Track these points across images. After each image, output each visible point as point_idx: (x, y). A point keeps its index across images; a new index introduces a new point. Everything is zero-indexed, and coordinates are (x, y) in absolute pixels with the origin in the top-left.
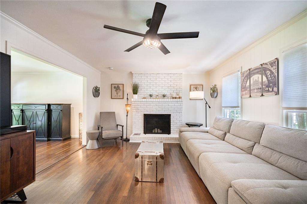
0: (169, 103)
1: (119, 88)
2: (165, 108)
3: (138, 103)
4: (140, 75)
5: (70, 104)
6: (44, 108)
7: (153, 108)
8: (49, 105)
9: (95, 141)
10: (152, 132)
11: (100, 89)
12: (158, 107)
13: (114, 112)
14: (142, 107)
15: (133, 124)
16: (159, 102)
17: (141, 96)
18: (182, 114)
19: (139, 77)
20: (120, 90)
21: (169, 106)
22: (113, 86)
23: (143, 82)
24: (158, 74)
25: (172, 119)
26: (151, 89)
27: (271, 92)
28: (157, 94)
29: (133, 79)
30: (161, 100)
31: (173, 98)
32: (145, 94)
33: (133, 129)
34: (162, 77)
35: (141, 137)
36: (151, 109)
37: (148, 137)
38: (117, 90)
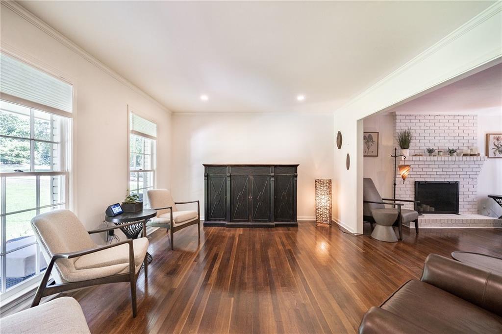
1: (372, 138)
2: (451, 171)
4: (407, 117)
7: (432, 171)
12: (441, 170)
14: (414, 170)
16: (445, 161)
18: (476, 181)
19: (406, 121)
20: (373, 142)
24: (437, 116)
25: (461, 189)
26: (426, 141)
28: (439, 148)
29: (397, 124)
30: (446, 158)
32: (416, 148)
34: (444, 121)
35: (425, 220)
36: (428, 173)
37: (441, 220)
38: (368, 141)
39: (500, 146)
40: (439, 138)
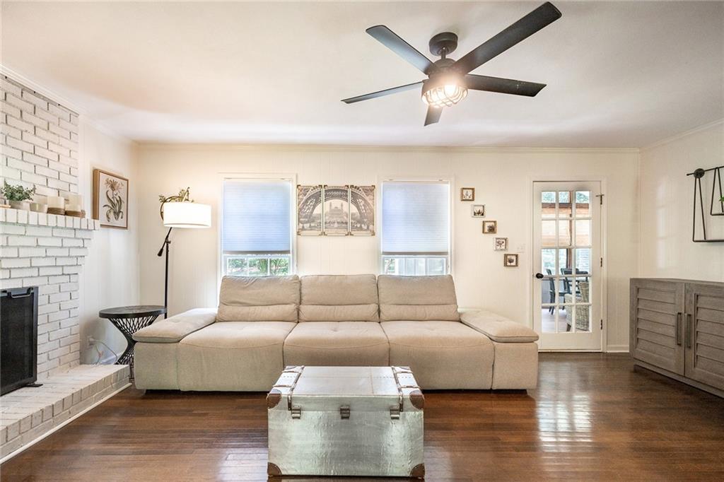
18: (77, 282)
27: (365, 230)
39: (116, 201)
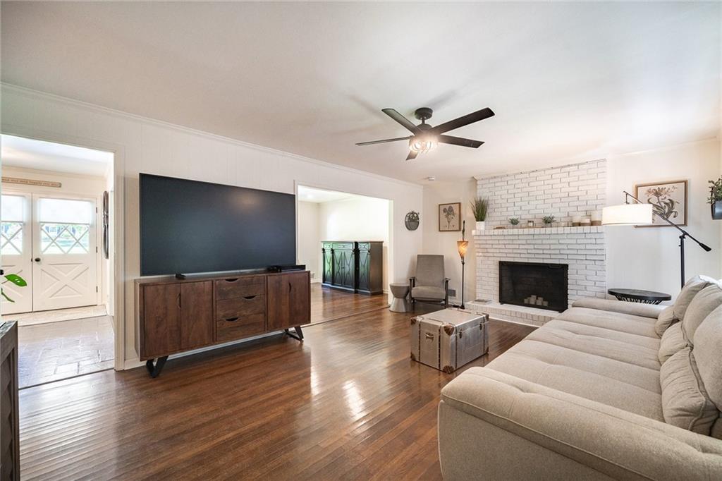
0: (560, 237)
1: (453, 210)
2: (550, 249)
3: (485, 238)
4: (491, 181)
5: (382, 242)
6: (351, 247)
7: (519, 249)
8: (356, 244)
9: (401, 301)
10: (523, 301)
11: (419, 216)
12: (532, 247)
13: (443, 256)
14: (494, 246)
15: (478, 280)
16: (534, 235)
17: (494, 223)
18: (603, 265)
19: (490, 186)
20: (454, 215)
21: (560, 244)
22: (442, 208)
23: (498, 195)
24: (533, 172)
25: (572, 276)
26: (516, 208)
28: (530, 217)
29: (478, 191)
30: (538, 231)
31: (574, 225)
32: (503, 218)
33: (477, 291)
34: (545, 177)
36: (515, 251)
38: (448, 214)
39: (663, 205)
40: (536, 202)
